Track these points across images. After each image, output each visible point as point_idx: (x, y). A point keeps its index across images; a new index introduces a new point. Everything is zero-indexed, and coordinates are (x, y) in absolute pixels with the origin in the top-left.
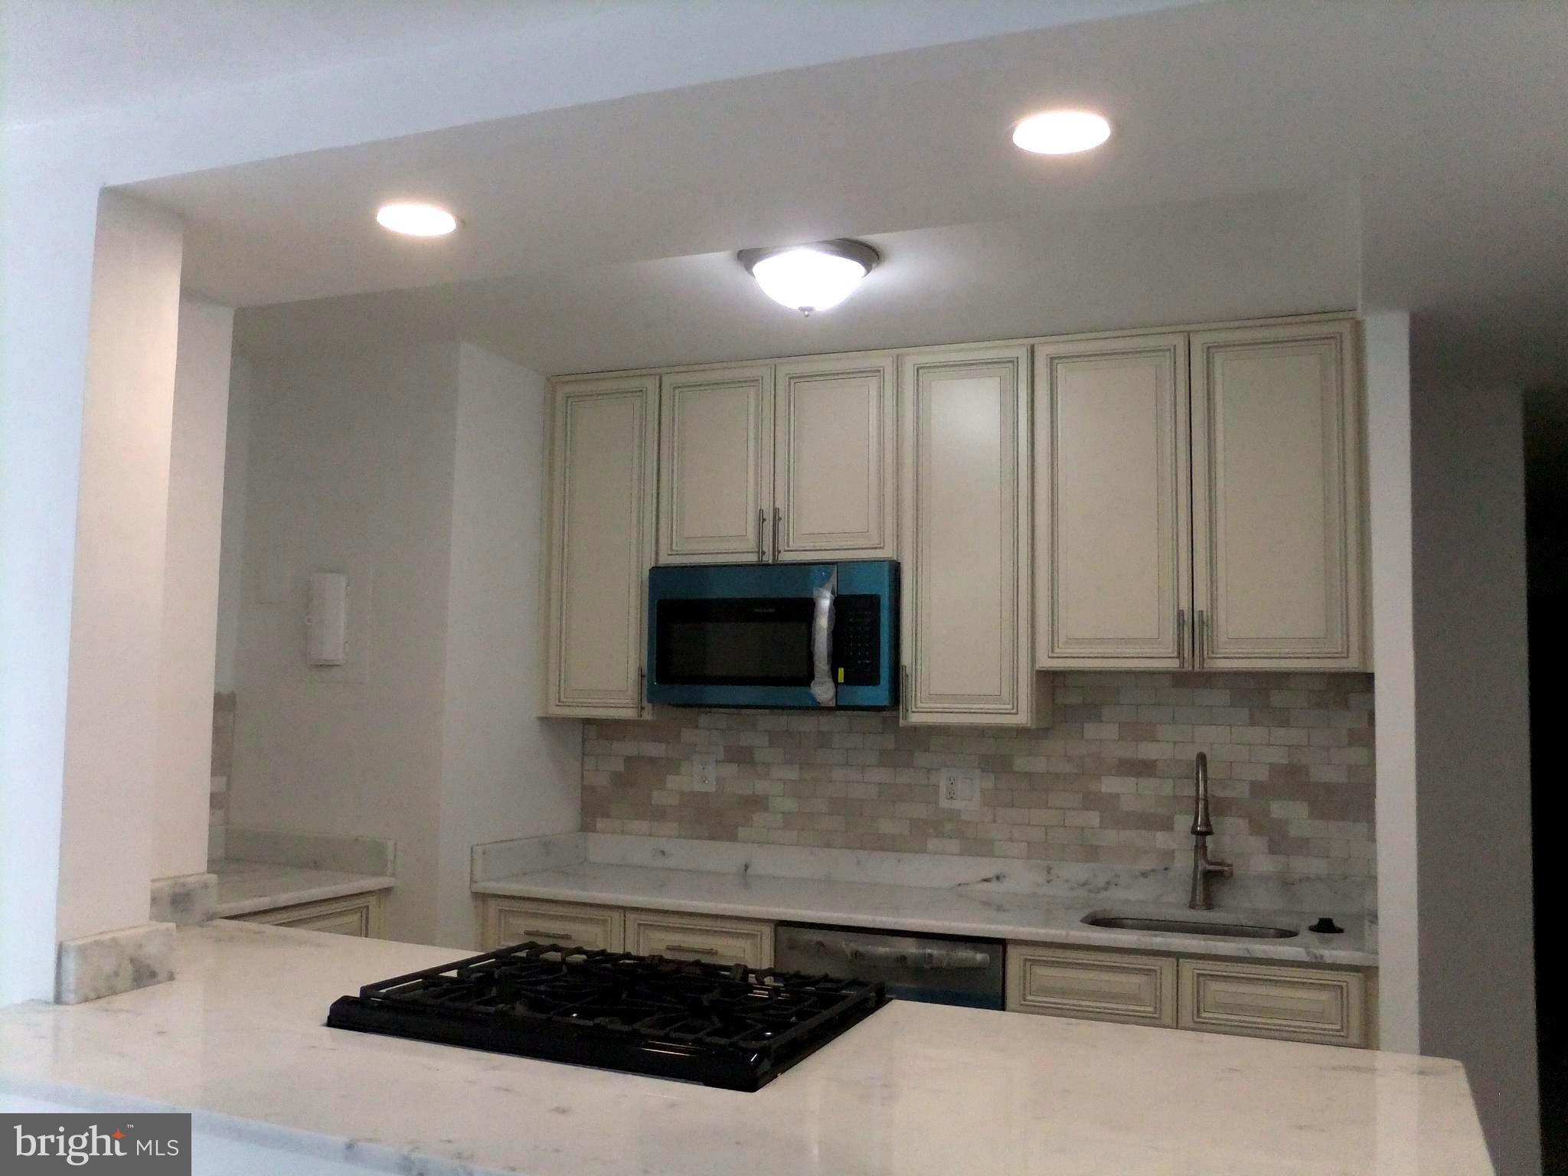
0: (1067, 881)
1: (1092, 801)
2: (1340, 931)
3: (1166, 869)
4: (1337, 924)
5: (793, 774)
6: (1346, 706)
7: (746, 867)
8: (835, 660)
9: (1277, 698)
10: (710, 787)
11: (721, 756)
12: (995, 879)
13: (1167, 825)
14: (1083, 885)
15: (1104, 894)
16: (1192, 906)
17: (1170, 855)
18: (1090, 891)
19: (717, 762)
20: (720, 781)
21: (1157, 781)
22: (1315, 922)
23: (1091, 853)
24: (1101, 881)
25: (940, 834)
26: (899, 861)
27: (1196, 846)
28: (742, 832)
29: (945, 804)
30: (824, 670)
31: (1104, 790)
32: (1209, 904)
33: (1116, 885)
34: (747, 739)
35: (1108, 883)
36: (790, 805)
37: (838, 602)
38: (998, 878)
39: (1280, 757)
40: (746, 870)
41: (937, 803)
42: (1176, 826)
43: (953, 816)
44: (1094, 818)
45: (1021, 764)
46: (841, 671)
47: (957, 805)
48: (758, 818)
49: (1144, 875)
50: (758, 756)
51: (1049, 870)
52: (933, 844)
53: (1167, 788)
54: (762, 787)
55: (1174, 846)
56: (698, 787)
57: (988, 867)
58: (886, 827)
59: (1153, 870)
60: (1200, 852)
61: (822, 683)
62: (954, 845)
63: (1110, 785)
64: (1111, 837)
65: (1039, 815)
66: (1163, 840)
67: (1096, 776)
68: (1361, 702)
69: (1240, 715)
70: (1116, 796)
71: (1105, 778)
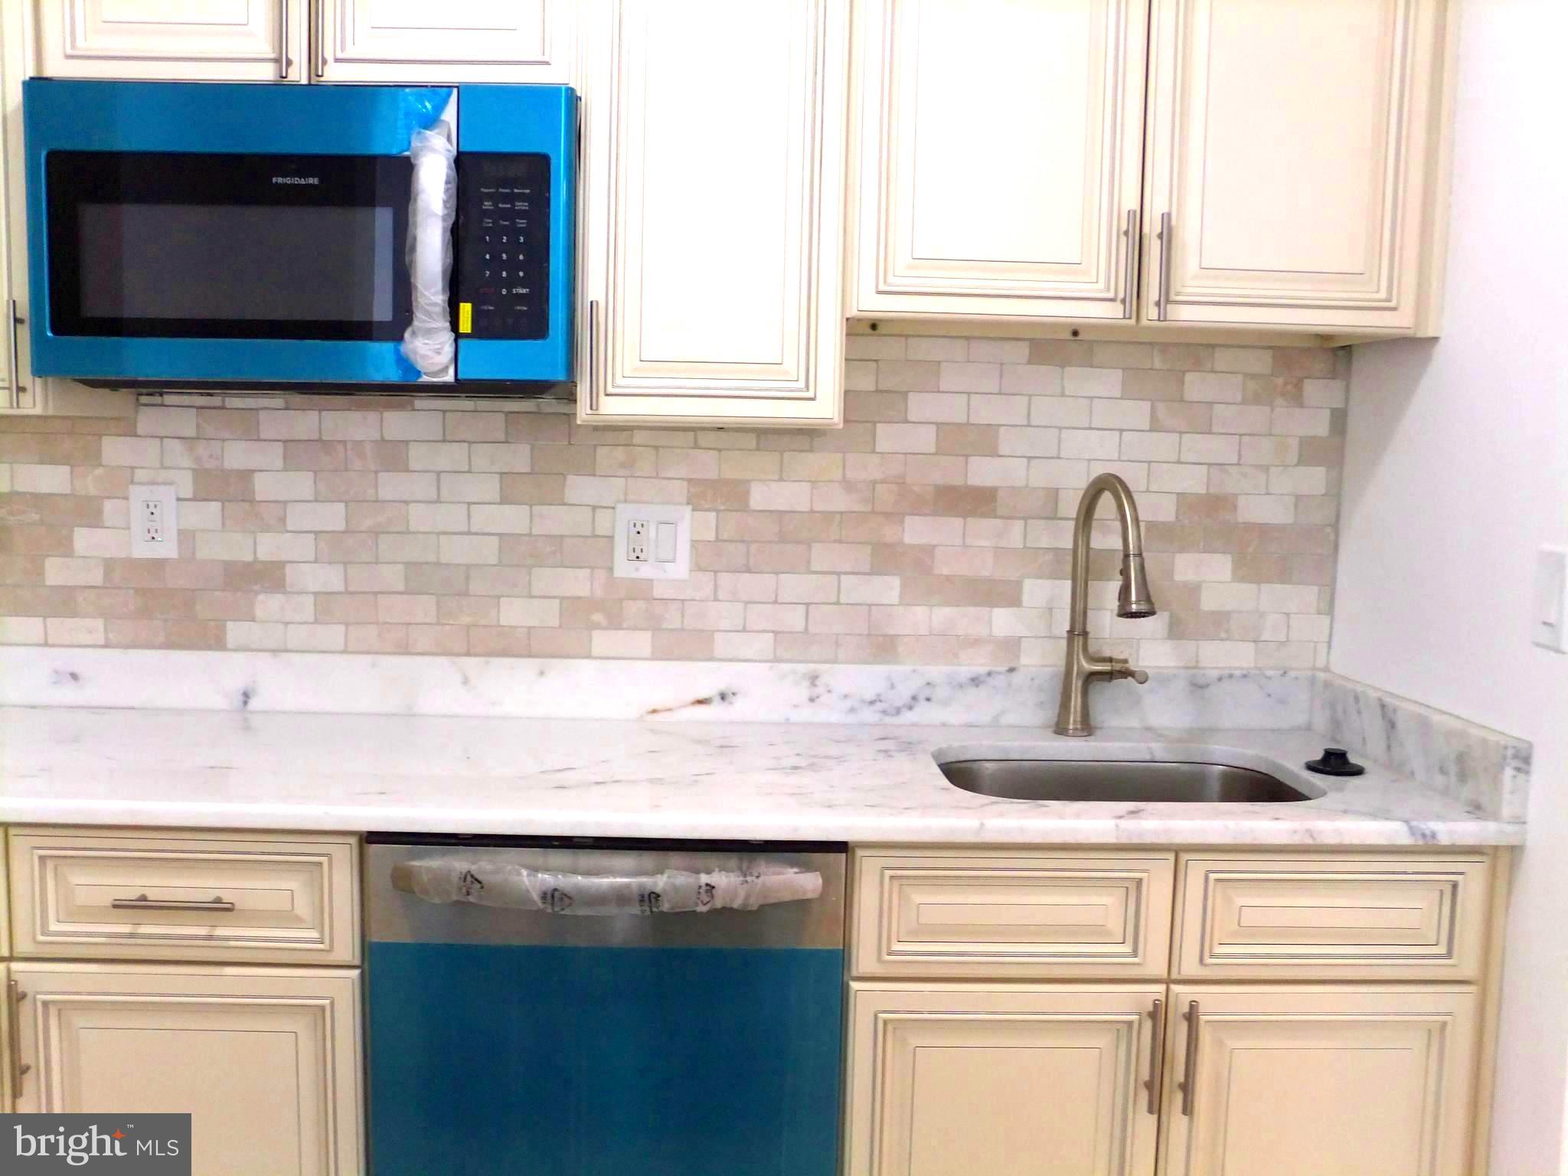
0: (846, 696)
1: (885, 558)
2: (1358, 772)
3: (1012, 670)
4: (1353, 759)
5: (333, 516)
6: (1297, 398)
7: (246, 696)
8: (457, 287)
9: (1197, 386)
10: (167, 549)
11: (187, 491)
12: (718, 699)
13: (1010, 596)
14: (872, 703)
15: (908, 717)
16: (1060, 729)
17: (1011, 646)
18: (884, 712)
19: (178, 499)
20: (186, 537)
21: (998, 522)
22: (1318, 756)
23: (884, 647)
24: (904, 693)
25: (615, 622)
26: (542, 673)
27: (1071, 632)
28: (235, 631)
29: (624, 568)
30: (435, 304)
31: (908, 539)
32: (1087, 728)
33: (928, 699)
34: (237, 455)
35: (914, 698)
36: (330, 578)
37: (464, 164)
38: (723, 697)
39: (1193, 482)
40: (245, 703)
41: (611, 569)
42: (1026, 598)
43: (641, 590)
44: (888, 589)
45: (761, 497)
46: (466, 309)
47: (645, 571)
48: (268, 604)
49: (975, 681)
50: (265, 487)
51: (814, 679)
52: (601, 641)
53: (1015, 535)
54: (268, 547)
55: (1020, 631)
56: (142, 551)
57: (705, 678)
58: (515, 613)
59: (989, 674)
60: (1078, 642)
61: (429, 332)
62: (643, 641)
63: (917, 531)
64: (914, 620)
65: (794, 585)
66: (1003, 621)
67: (894, 516)
68: (1321, 394)
69: (1137, 412)
70: (929, 550)
71: (908, 520)
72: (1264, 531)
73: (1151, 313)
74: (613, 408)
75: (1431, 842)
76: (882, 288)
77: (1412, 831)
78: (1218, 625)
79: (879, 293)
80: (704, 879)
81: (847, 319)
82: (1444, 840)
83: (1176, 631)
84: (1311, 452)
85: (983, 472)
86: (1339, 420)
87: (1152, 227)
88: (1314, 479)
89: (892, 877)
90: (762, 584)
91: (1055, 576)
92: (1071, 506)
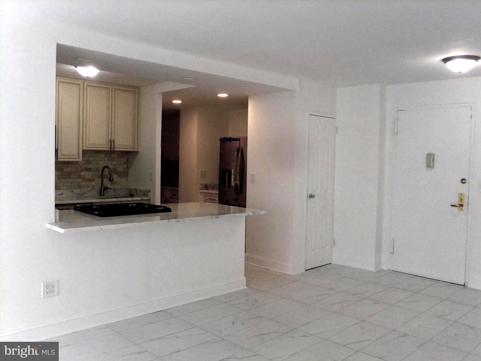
0: (76, 193)
1: (79, 177)
2: (134, 196)
3: (94, 189)
6: (123, 157)
9: (113, 156)
12: (61, 194)
13: (93, 180)
14: (79, 194)
15: (83, 195)
16: (101, 195)
17: (94, 186)
18: (81, 195)
21: (92, 172)
23: (79, 187)
24: (82, 193)
27: (101, 184)
31: (82, 174)
32: (104, 195)
35: (84, 193)
42: (96, 181)
44: (80, 180)
45: (65, 170)
49: (90, 191)
51: (72, 191)
53: (94, 173)
55: (95, 184)
57: (59, 192)
59: (92, 190)
63: (83, 173)
64: (83, 184)
65: (70, 180)
66: (93, 183)
67: (81, 171)
68: (126, 156)
69: (106, 159)
70: (84, 175)
71: (82, 172)
72: (120, 172)
73: (112, 149)
78: (116, 183)
79: (86, 147)
81: (83, 150)
84: (125, 163)
85: (90, 166)
86: (128, 160)
87: (112, 140)
88: (125, 166)
90: (64, 180)
91: (99, 178)
92: (101, 170)
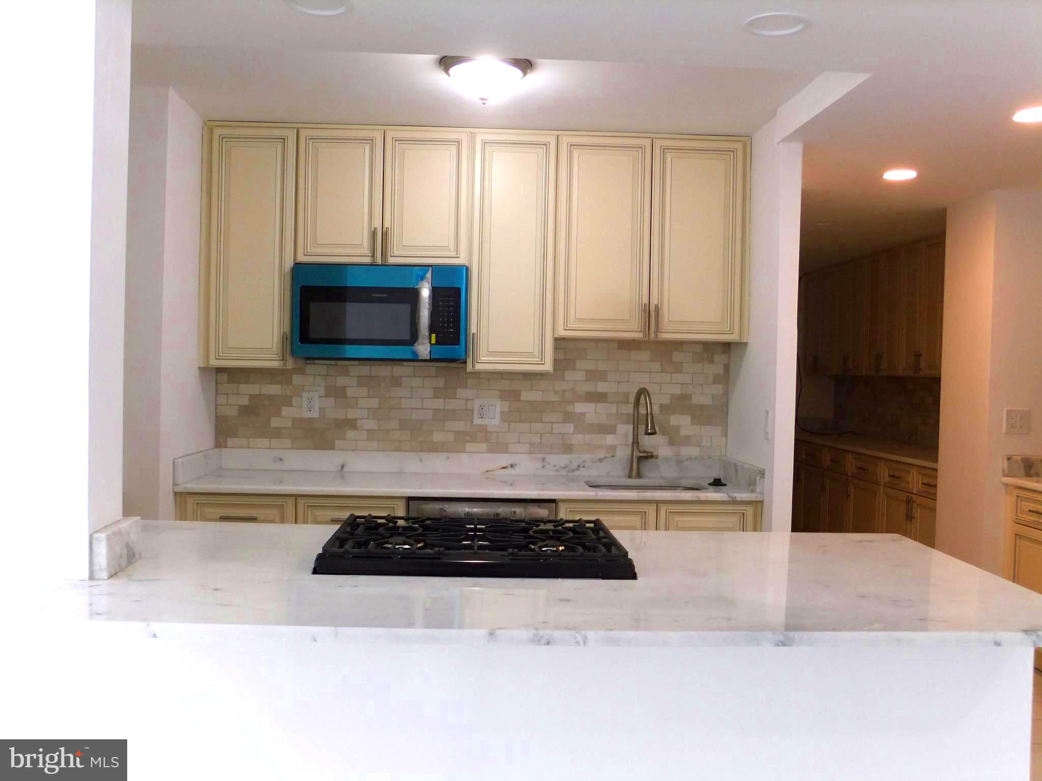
0: (555, 466)
1: (568, 417)
2: (725, 485)
3: (613, 456)
4: (723, 481)
5: (375, 403)
6: (712, 361)
7: (343, 467)
9: (677, 357)
10: (315, 414)
11: (323, 394)
12: (510, 466)
13: (612, 430)
14: (564, 468)
15: (577, 473)
16: (630, 476)
17: (613, 448)
18: (569, 472)
19: (320, 397)
20: (322, 409)
21: (608, 405)
22: (711, 481)
23: (568, 448)
24: (575, 465)
25: (474, 440)
26: (448, 458)
27: (633, 443)
28: (338, 443)
29: (477, 421)
30: (425, 335)
31: (576, 410)
32: (639, 476)
33: (584, 467)
34: (341, 381)
35: (579, 466)
36: (371, 424)
38: (512, 466)
39: (677, 390)
40: (342, 469)
41: (472, 421)
42: (618, 432)
43: (483, 429)
44: (570, 428)
45: (526, 396)
46: (434, 336)
47: (485, 422)
48: (351, 434)
49: (600, 460)
50: (350, 392)
51: (543, 460)
52: (469, 446)
53: (613, 409)
54: (351, 414)
55: (616, 443)
56: (306, 415)
57: (503, 459)
58: (438, 437)
59: (605, 458)
60: (635, 446)
61: (423, 344)
62: (483, 446)
63: (579, 408)
64: (578, 439)
65: (537, 427)
66: (610, 439)
67: (572, 402)
68: (720, 358)
69: (656, 366)
70: (583, 414)
71: (576, 404)
72: (702, 407)
73: (652, 335)
74: (479, 367)
75: (734, 499)
76: (566, 328)
77: (729, 496)
78: (687, 441)
79: (564, 330)
80: (513, 510)
81: (555, 338)
82: (739, 499)
83: (671, 443)
84: (717, 380)
85: (602, 387)
86: (727, 368)
87: (652, 309)
88: (718, 389)
89: (569, 511)
90: (524, 427)
91: (627, 423)
92: (632, 399)
